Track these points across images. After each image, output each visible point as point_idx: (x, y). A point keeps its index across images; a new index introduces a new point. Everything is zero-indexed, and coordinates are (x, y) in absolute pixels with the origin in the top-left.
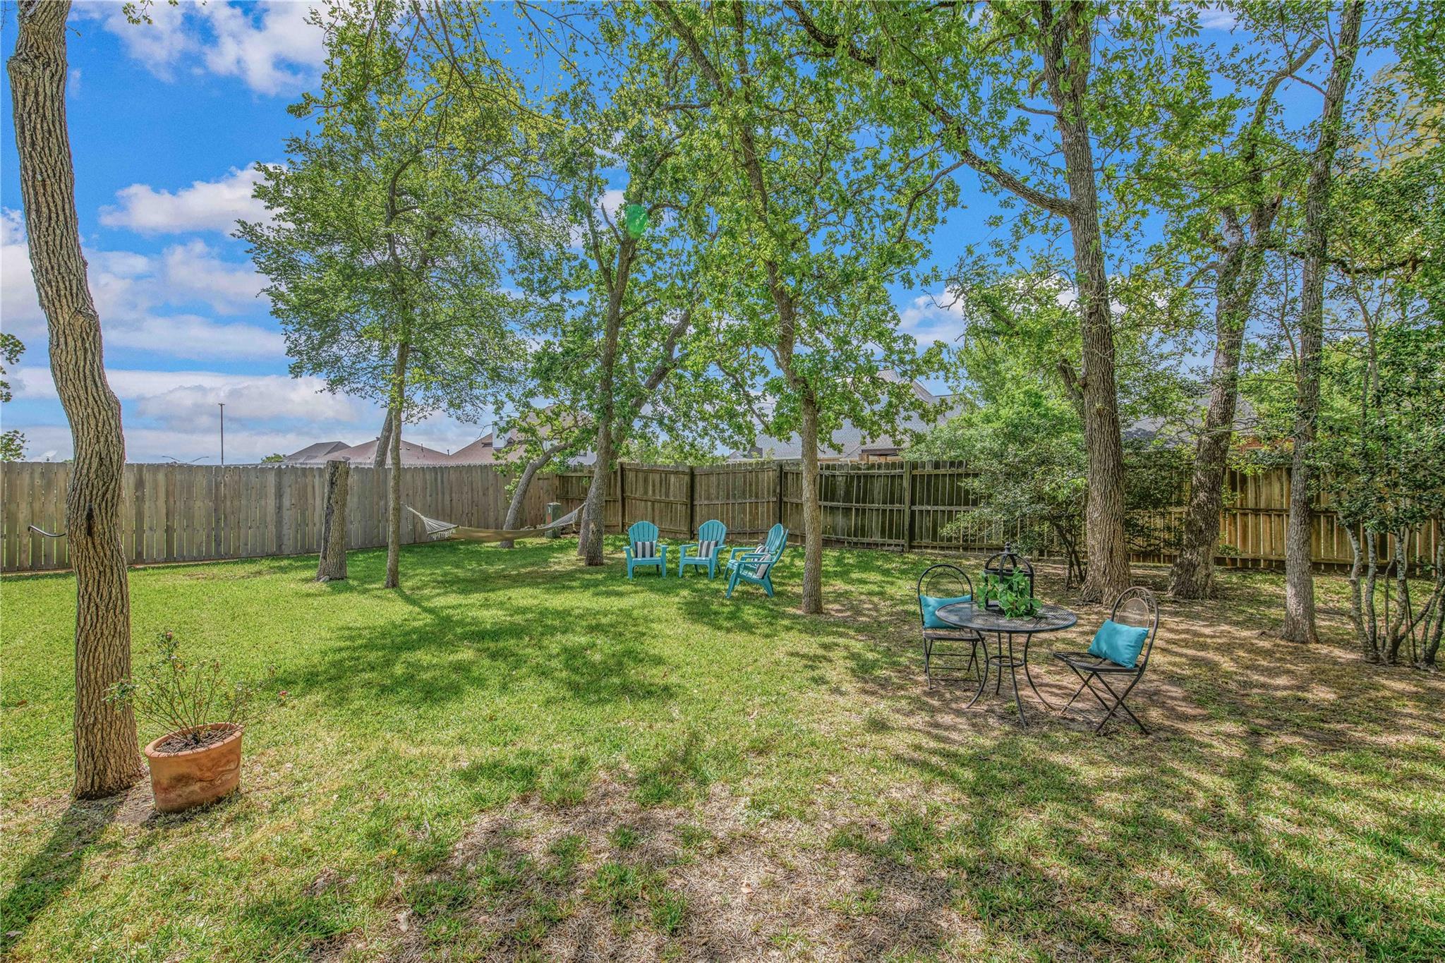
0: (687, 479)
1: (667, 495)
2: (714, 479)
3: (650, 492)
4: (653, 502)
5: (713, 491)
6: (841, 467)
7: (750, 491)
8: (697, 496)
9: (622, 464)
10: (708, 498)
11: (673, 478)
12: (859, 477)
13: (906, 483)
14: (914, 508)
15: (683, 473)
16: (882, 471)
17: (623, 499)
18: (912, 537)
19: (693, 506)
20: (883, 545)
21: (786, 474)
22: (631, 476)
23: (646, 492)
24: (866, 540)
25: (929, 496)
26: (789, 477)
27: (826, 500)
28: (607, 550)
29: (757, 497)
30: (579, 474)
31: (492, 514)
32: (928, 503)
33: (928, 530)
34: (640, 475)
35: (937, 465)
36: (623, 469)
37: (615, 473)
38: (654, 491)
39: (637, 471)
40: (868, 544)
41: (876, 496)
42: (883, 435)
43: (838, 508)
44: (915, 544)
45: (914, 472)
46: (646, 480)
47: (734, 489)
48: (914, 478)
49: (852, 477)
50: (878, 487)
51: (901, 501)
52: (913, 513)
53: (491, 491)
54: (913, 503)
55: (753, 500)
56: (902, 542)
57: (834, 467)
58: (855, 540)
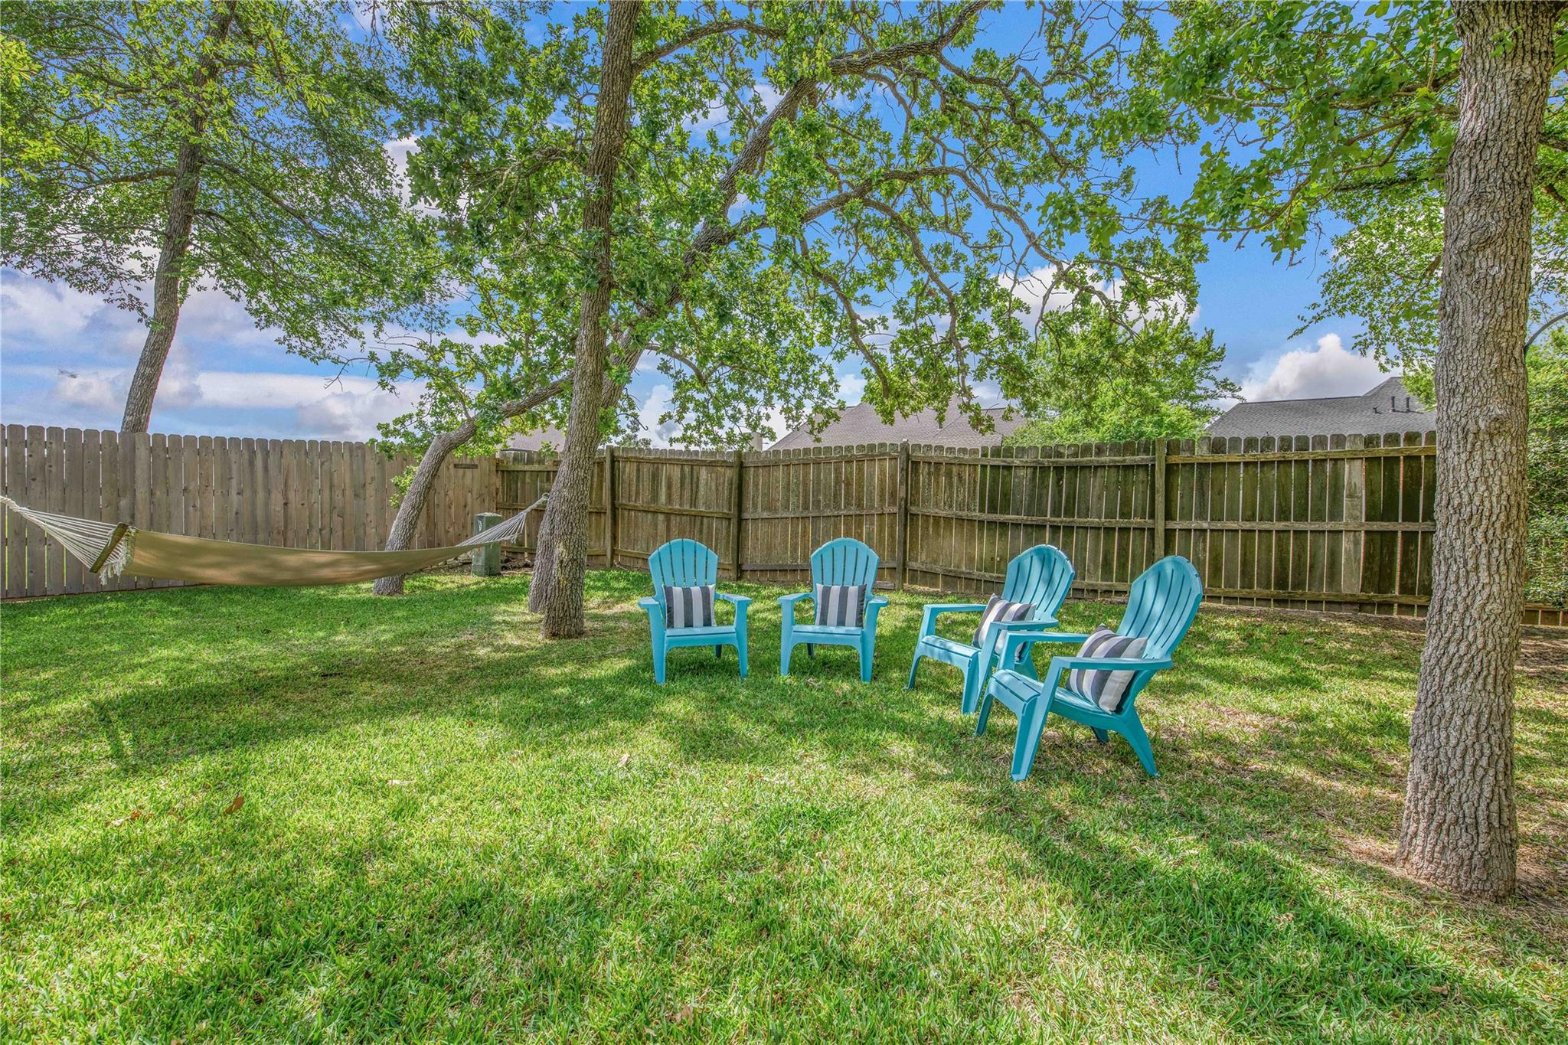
0: (730, 474)
1: (694, 502)
2: (780, 473)
3: (663, 498)
4: (668, 515)
5: (780, 495)
6: (1022, 451)
7: (848, 494)
8: (748, 504)
9: (612, 450)
10: (769, 507)
11: (704, 473)
12: (1059, 469)
14: (1171, 525)
15: (725, 464)
16: (1106, 459)
17: (614, 509)
19: (740, 521)
21: (916, 464)
22: (628, 470)
23: (655, 497)
25: (1203, 505)
26: (923, 470)
27: (993, 509)
28: (593, 602)
29: (859, 505)
30: (536, 467)
31: (371, 530)
32: (1201, 516)
34: (646, 469)
35: (1218, 446)
36: (614, 460)
37: (601, 464)
38: (669, 496)
39: (639, 462)
41: (1092, 501)
43: (1017, 524)
45: (1173, 459)
46: (655, 477)
47: (817, 492)
48: (1170, 469)
49: (1045, 470)
50: (1097, 487)
51: (1146, 513)
53: (370, 490)
54: (1169, 515)
55: (853, 511)
57: (1008, 451)
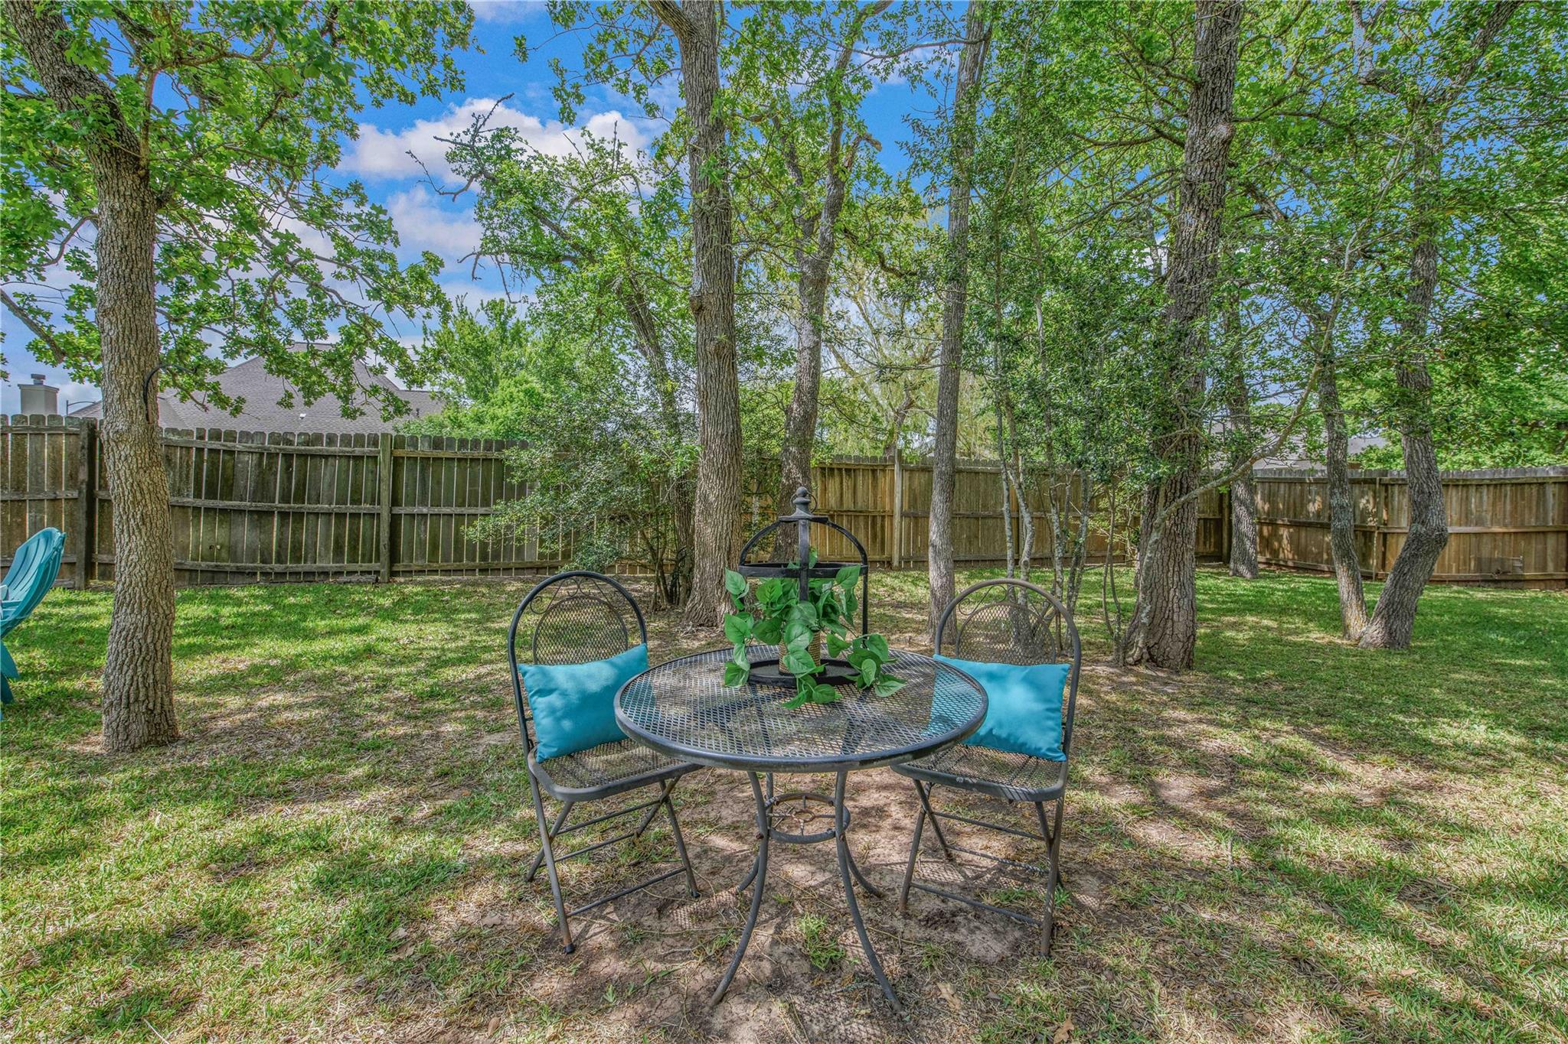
6: (246, 435)
12: (288, 457)
13: (385, 471)
14: (396, 510)
16: (337, 448)
18: (394, 557)
20: (339, 573)
24: (303, 567)
25: (424, 493)
27: (212, 494)
32: (423, 503)
33: (422, 543)
35: (437, 443)
40: (306, 573)
42: (330, 395)
43: (240, 512)
44: (399, 567)
45: (399, 453)
48: (397, 462)
49: (272, 456)
50: (327, 475)
51: (374, 499)
52: (395, 520)
54: (395, 502)
56: (374, 566)
57: (230, 435)
58: (278, 568)
